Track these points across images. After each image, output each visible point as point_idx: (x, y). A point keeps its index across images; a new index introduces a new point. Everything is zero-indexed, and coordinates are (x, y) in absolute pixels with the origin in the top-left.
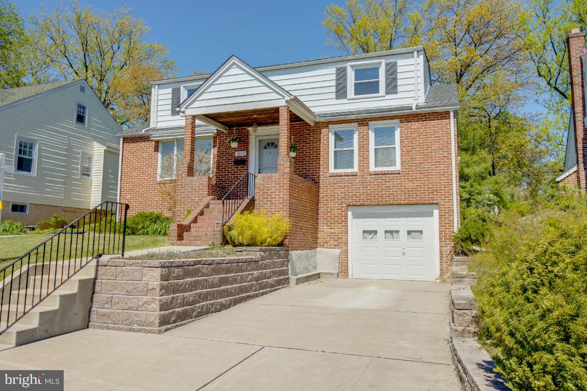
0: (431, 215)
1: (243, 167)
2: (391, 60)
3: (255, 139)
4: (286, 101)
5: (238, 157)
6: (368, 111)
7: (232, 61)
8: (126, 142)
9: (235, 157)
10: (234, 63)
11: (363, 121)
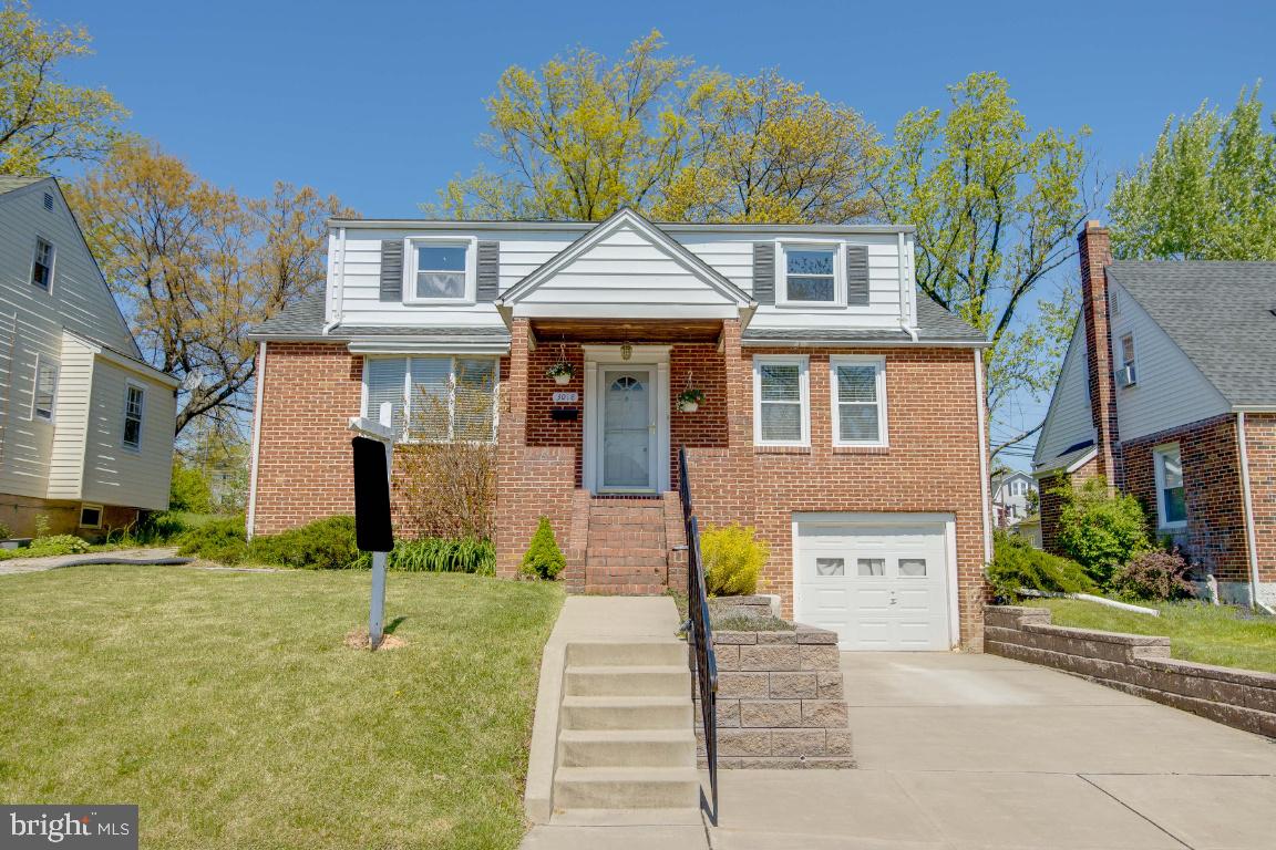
0: (940, 530)
1: (571, 426)
2: (856, 243)
3: (598, 369)
4: (740, 310)
5: (558, 403)
6: (829, 335)
7: (624, 218)
8: (274, 353)
9: (553, 403)
10: (626, 222)
11: (819, 351)
